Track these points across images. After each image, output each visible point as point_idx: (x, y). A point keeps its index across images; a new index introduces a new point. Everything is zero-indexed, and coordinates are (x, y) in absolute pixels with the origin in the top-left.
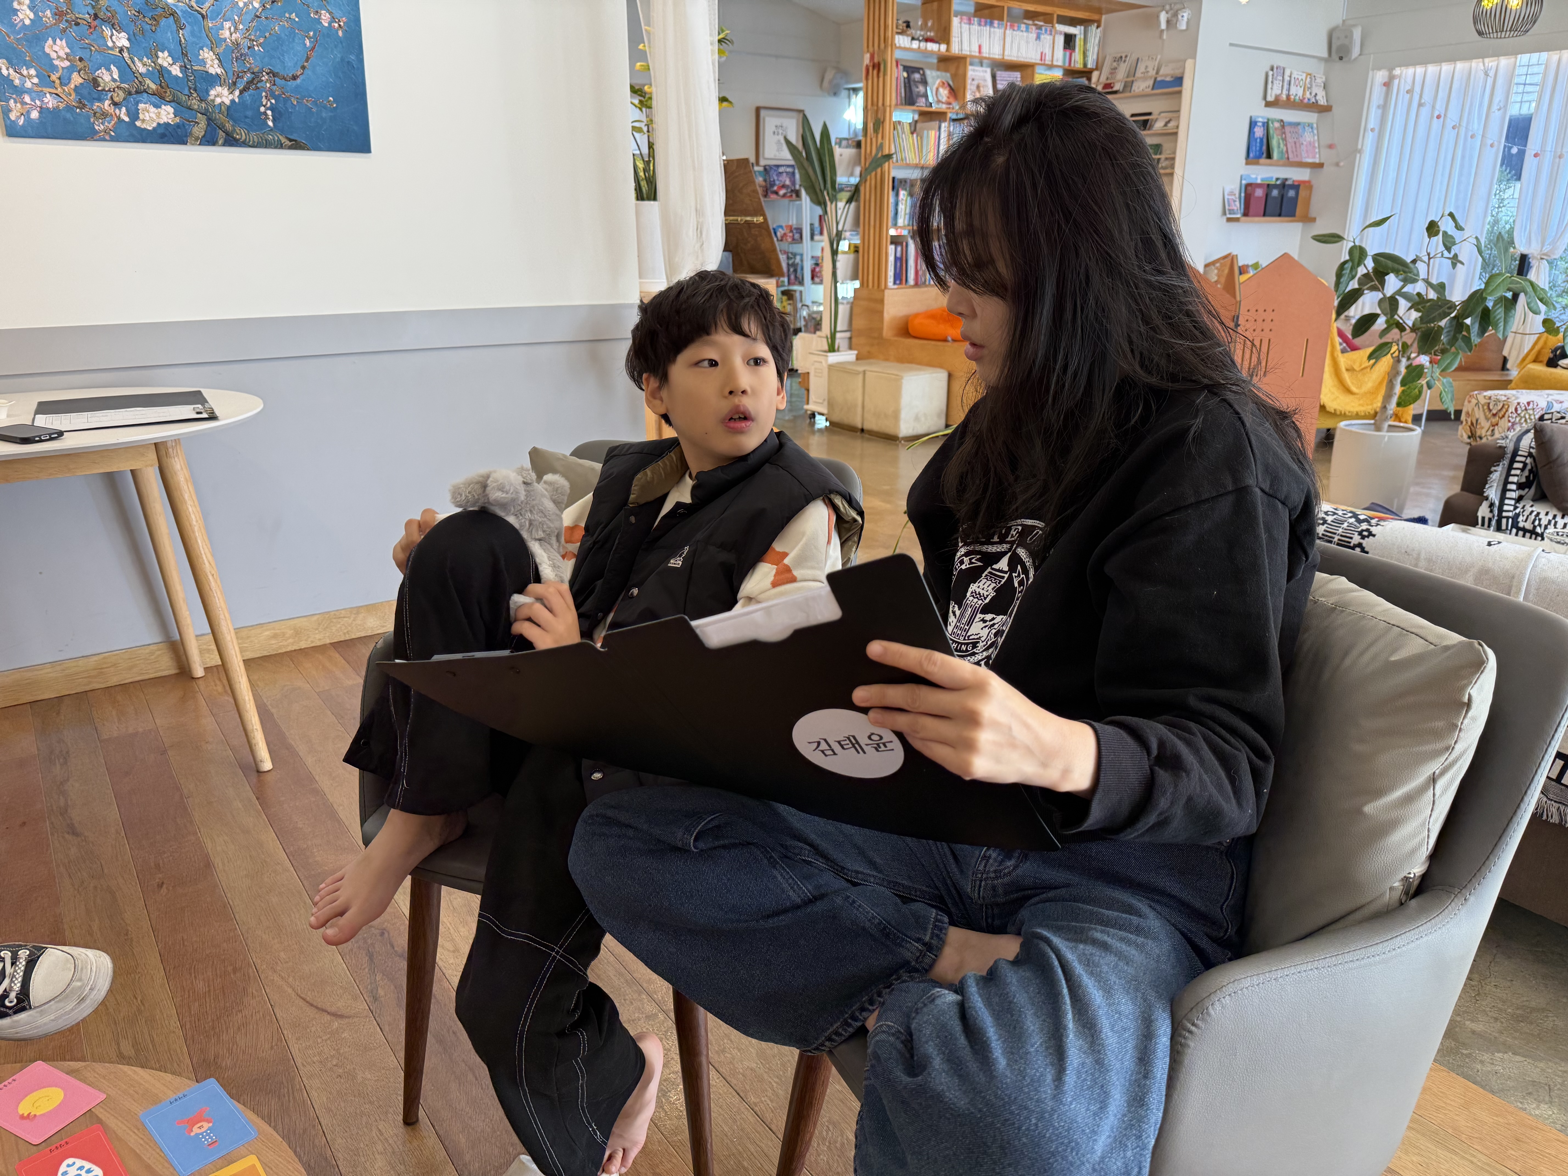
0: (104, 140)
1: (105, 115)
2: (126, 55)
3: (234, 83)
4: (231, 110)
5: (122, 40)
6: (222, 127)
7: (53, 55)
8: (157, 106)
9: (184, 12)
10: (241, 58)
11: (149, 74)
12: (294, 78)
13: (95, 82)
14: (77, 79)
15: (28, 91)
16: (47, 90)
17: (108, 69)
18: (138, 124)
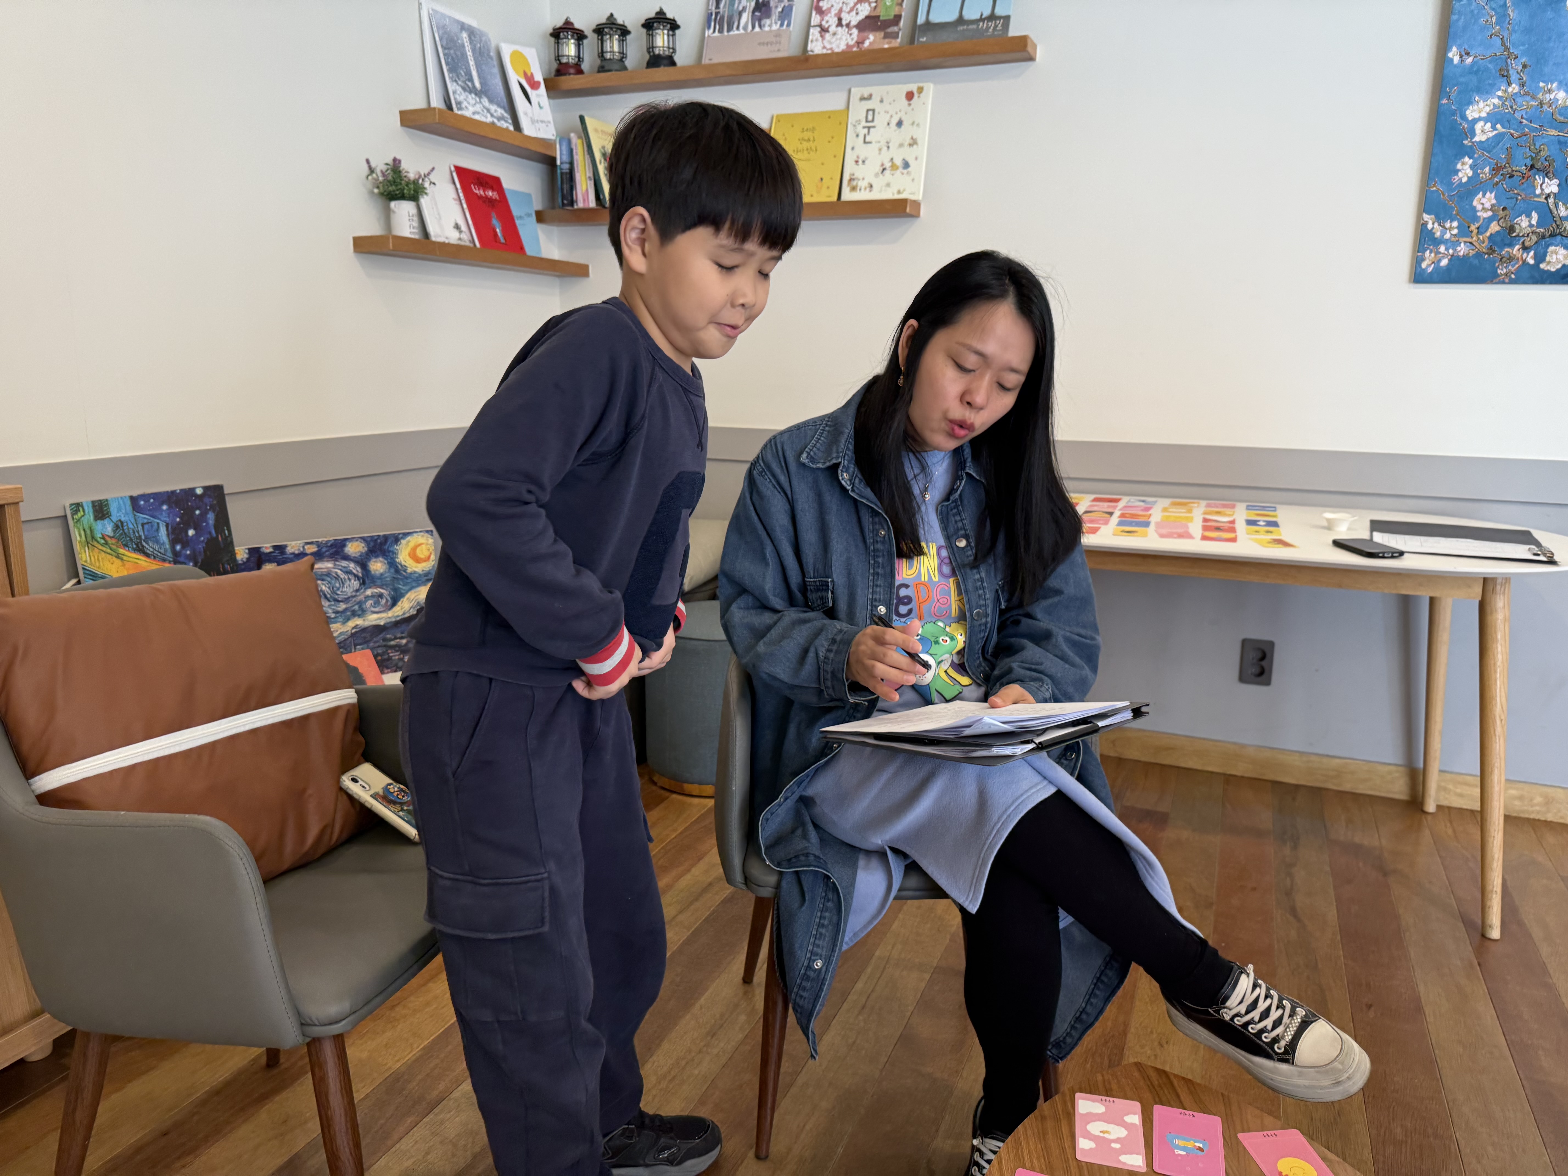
0: (1503, 282)
1: (1511, 259)
2: (1551, 200)
5: (1552, 186)
7: (1479, 207)
13: (1512, 229)
14: (1494, 227)
15: (1445, 242)
16: (1462, 240)
17: (1529, 216)
18: (1542, 266)
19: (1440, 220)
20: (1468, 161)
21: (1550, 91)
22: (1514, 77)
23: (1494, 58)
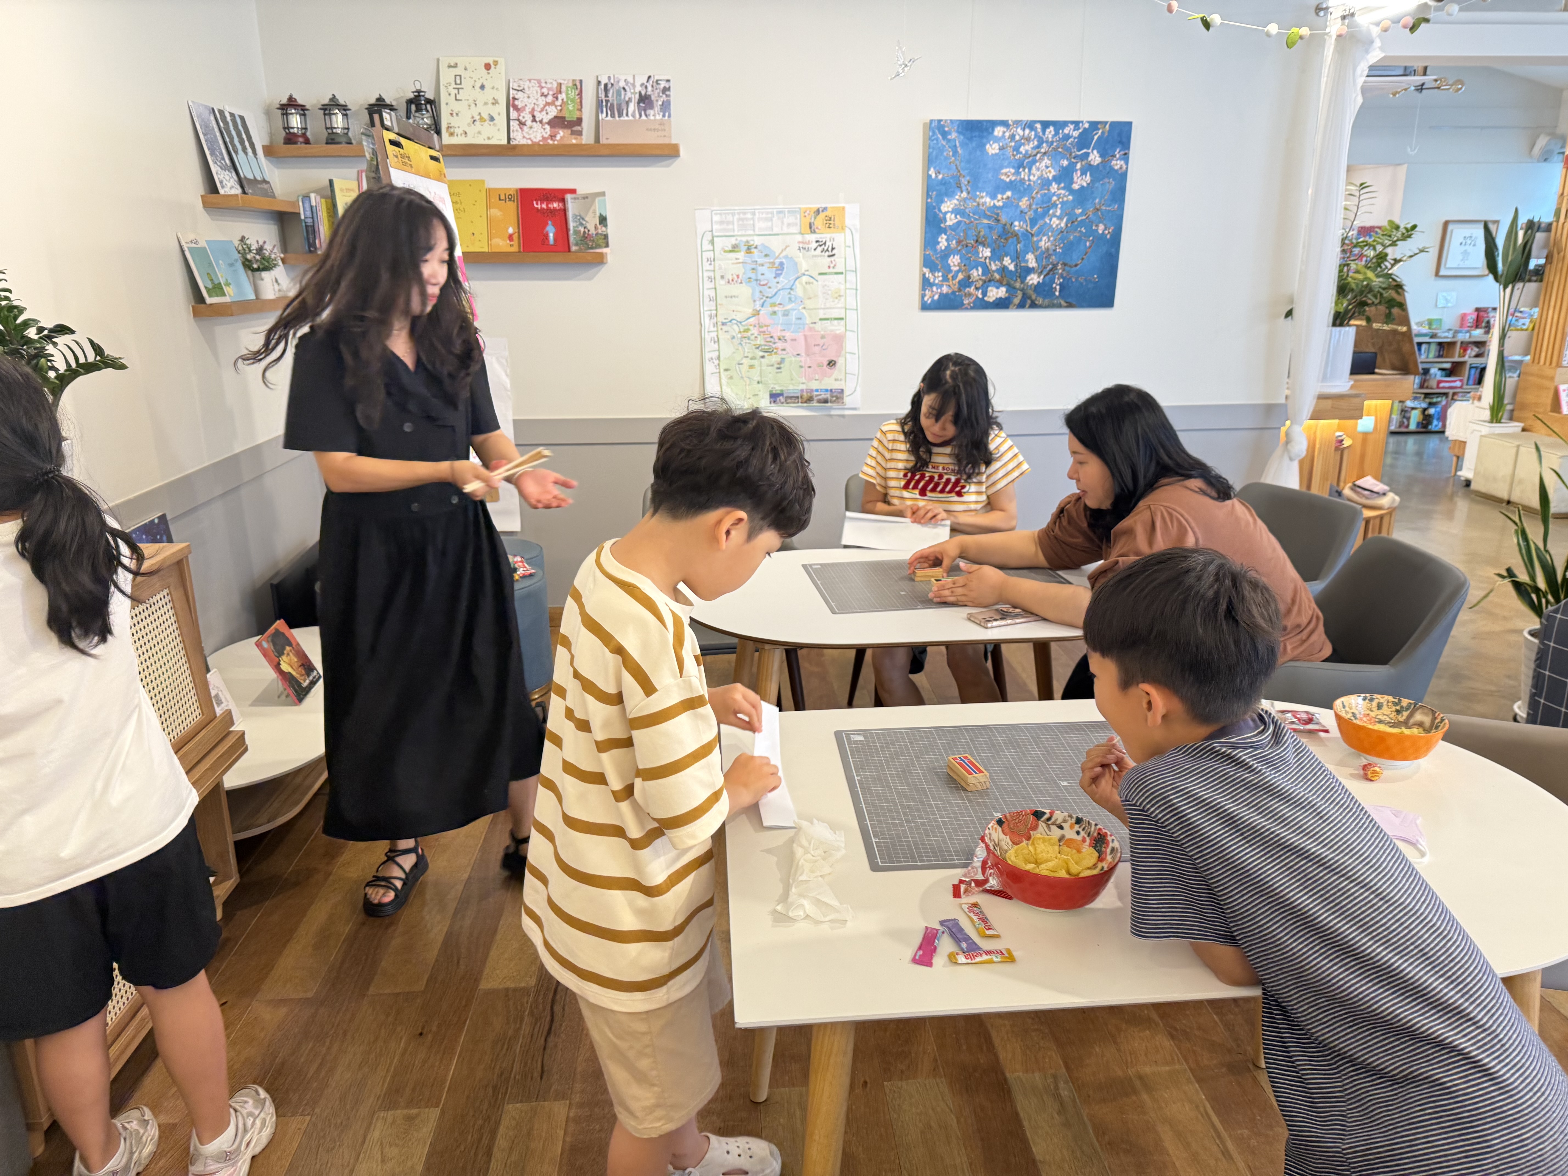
0: (967, 309)
1: (970, 295)
2: (987, 261)
3: (1041, 272)
4: (1037, 288)
5: (987, 252)
6: (1030, 298)
7: (952, 264)
8: (998, 288)
9: (1023, 234)
10: (1049, 256)
11: (997, 271)
12: (1076, 265)
13: (969, 277)
14: (960, 276)
15: (936, 285)
16: (945, 283)
17: (977, 269)
18: (986, 298)
19: (932, 271)
20: (944, 236)
21: (982, 197)
22: (964, 188)
23: (953, 177)
